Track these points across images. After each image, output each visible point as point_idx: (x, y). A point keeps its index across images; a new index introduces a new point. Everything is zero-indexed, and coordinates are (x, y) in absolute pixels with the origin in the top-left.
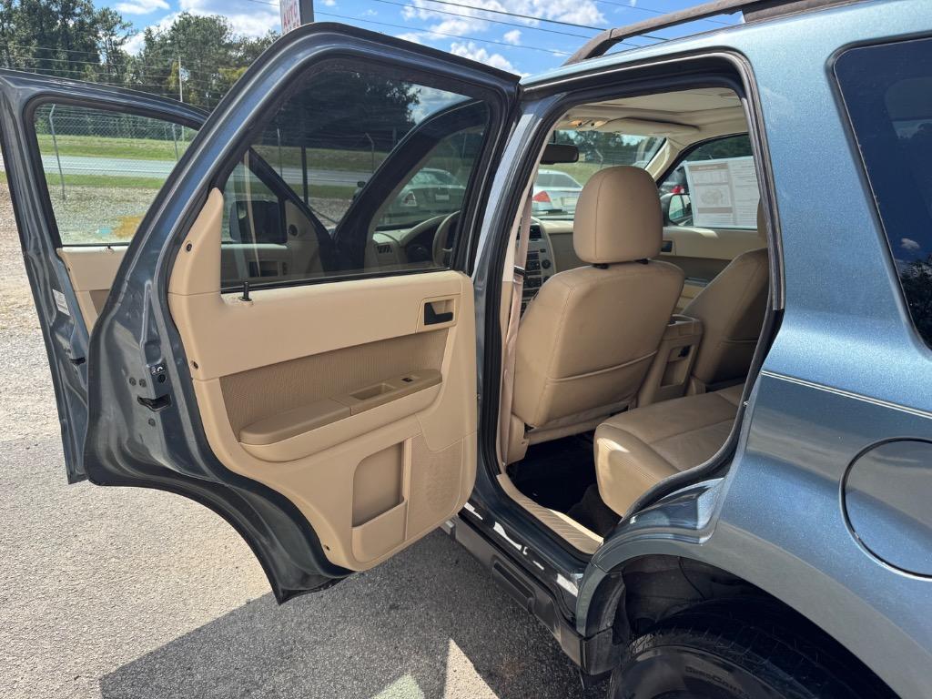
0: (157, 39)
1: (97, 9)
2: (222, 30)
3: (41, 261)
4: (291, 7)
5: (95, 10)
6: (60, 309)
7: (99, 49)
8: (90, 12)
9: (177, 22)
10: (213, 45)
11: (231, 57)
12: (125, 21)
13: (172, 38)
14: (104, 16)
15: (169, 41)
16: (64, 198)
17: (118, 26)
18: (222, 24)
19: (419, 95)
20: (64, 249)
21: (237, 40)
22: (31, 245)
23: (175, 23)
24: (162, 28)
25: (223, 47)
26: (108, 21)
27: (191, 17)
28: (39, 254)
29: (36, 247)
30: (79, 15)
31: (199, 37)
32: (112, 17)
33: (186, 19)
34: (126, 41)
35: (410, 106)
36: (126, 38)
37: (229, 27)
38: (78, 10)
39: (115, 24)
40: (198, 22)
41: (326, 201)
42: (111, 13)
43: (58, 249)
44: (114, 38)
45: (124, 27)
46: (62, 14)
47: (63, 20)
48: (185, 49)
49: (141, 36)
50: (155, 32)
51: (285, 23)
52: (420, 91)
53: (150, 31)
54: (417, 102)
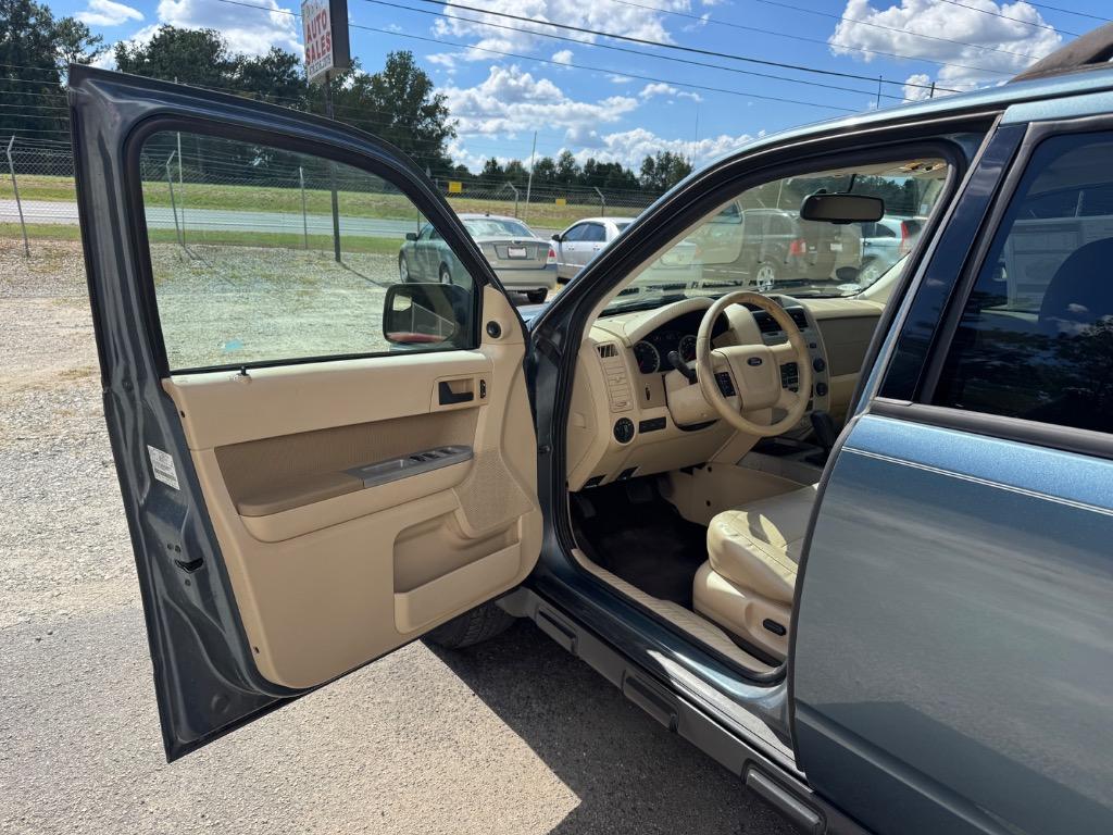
0: (132, 57)
1: (57, 19)
2: (214, 47)
3: (132, 400)
4: (318, 18)
5: (55, 20)
6: (158, 477)
7: (59, 68)
8: (47, 23)
9: (157, 37)
10: (203, 64)
11: (225, 79)
12: (93, 34)
13: (151, 56)
14: (66, 28)
15: (147, 60)
16: (28, 255)
17: (84, 41)
18: (214, 39)
19: (456, 127)
20: (175, 379)
21: (232, 59)
22: (118, 373)
23: (154, 37)
24: (138, 44)
25: (215, 67)
26: (71, 34)
27: (174, 30)
28: (129, 389)
29: (127, 378)
30: (34, 27)
31: (186, 55)
32: (77, 30)
33: (168, 33)
34: (95, 58)
35: (445, 140)
36: (94, 55)
37: (222, 43)
38: (32, 21)
39: (80, 38)
40: (184, 36)
41: (361, 256)
42: (75, 24)
43: (164, 381)
44: (78, 56)
45: (91, 42)
46: (11, 24)
47: (14, 31)
48: (168, 70)
49: (112, 54)
50: (129, 48)
51: (309, 38)
52: (457, 123)
53: (122, 47)
54: (454, 135)
